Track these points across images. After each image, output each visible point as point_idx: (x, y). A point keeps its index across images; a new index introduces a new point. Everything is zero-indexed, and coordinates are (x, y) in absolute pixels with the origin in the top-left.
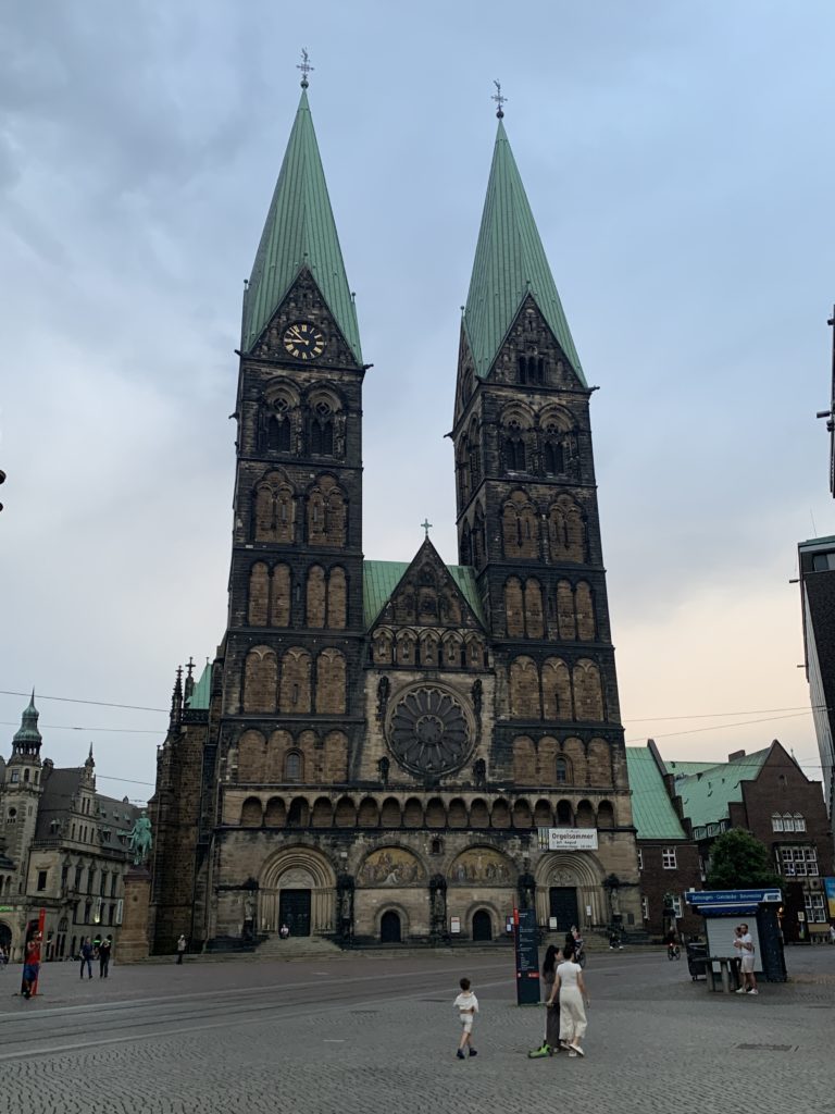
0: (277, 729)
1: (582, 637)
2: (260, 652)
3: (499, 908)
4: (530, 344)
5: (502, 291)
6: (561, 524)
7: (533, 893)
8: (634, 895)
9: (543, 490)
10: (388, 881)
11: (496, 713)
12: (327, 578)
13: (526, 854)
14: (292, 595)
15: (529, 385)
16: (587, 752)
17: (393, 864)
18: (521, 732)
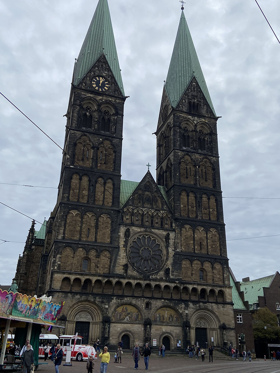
0: (80, 248)
1: (212, 219)
2: (74, 213)
3: (174, 336)
4: (194, 97)
5: (183, 75)
6: (204, 171)
7: (189, 329)
8: (232, 333)
9: (197, 156)
10: (125, 320)
11: (175, 248)
12: (105, 183)
13: (187, 312)
14: (89, 189)
15: (192, 113)
16: (213, 268)
17: (128, 312)
18: (186, 257)
